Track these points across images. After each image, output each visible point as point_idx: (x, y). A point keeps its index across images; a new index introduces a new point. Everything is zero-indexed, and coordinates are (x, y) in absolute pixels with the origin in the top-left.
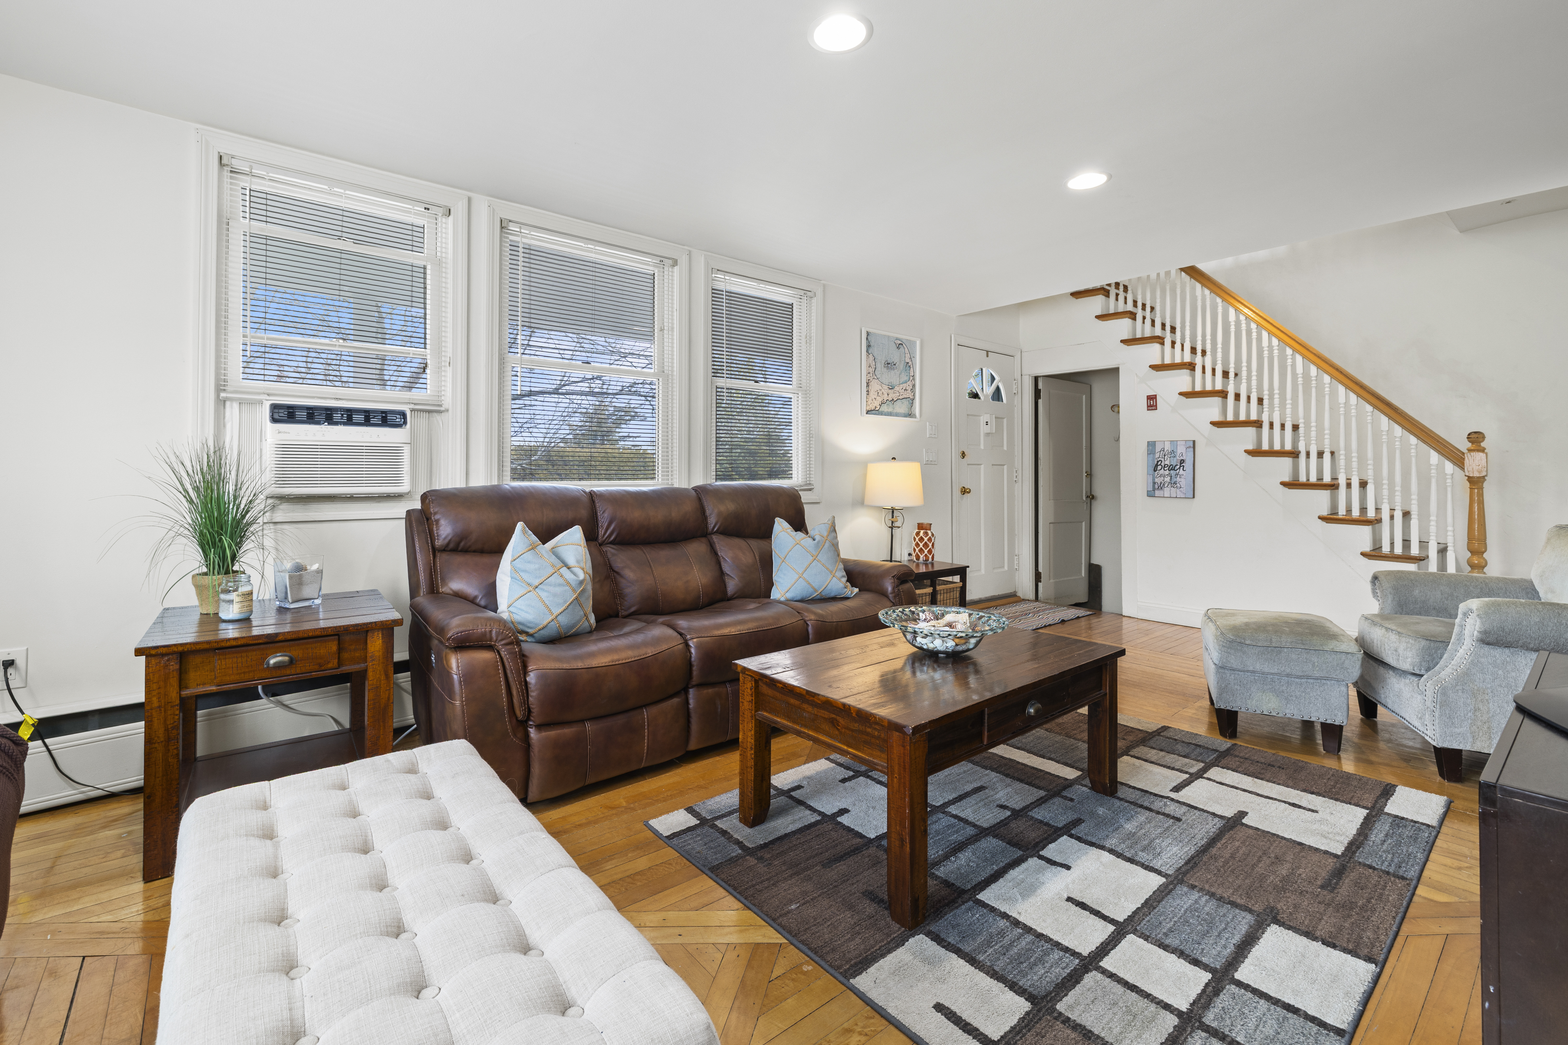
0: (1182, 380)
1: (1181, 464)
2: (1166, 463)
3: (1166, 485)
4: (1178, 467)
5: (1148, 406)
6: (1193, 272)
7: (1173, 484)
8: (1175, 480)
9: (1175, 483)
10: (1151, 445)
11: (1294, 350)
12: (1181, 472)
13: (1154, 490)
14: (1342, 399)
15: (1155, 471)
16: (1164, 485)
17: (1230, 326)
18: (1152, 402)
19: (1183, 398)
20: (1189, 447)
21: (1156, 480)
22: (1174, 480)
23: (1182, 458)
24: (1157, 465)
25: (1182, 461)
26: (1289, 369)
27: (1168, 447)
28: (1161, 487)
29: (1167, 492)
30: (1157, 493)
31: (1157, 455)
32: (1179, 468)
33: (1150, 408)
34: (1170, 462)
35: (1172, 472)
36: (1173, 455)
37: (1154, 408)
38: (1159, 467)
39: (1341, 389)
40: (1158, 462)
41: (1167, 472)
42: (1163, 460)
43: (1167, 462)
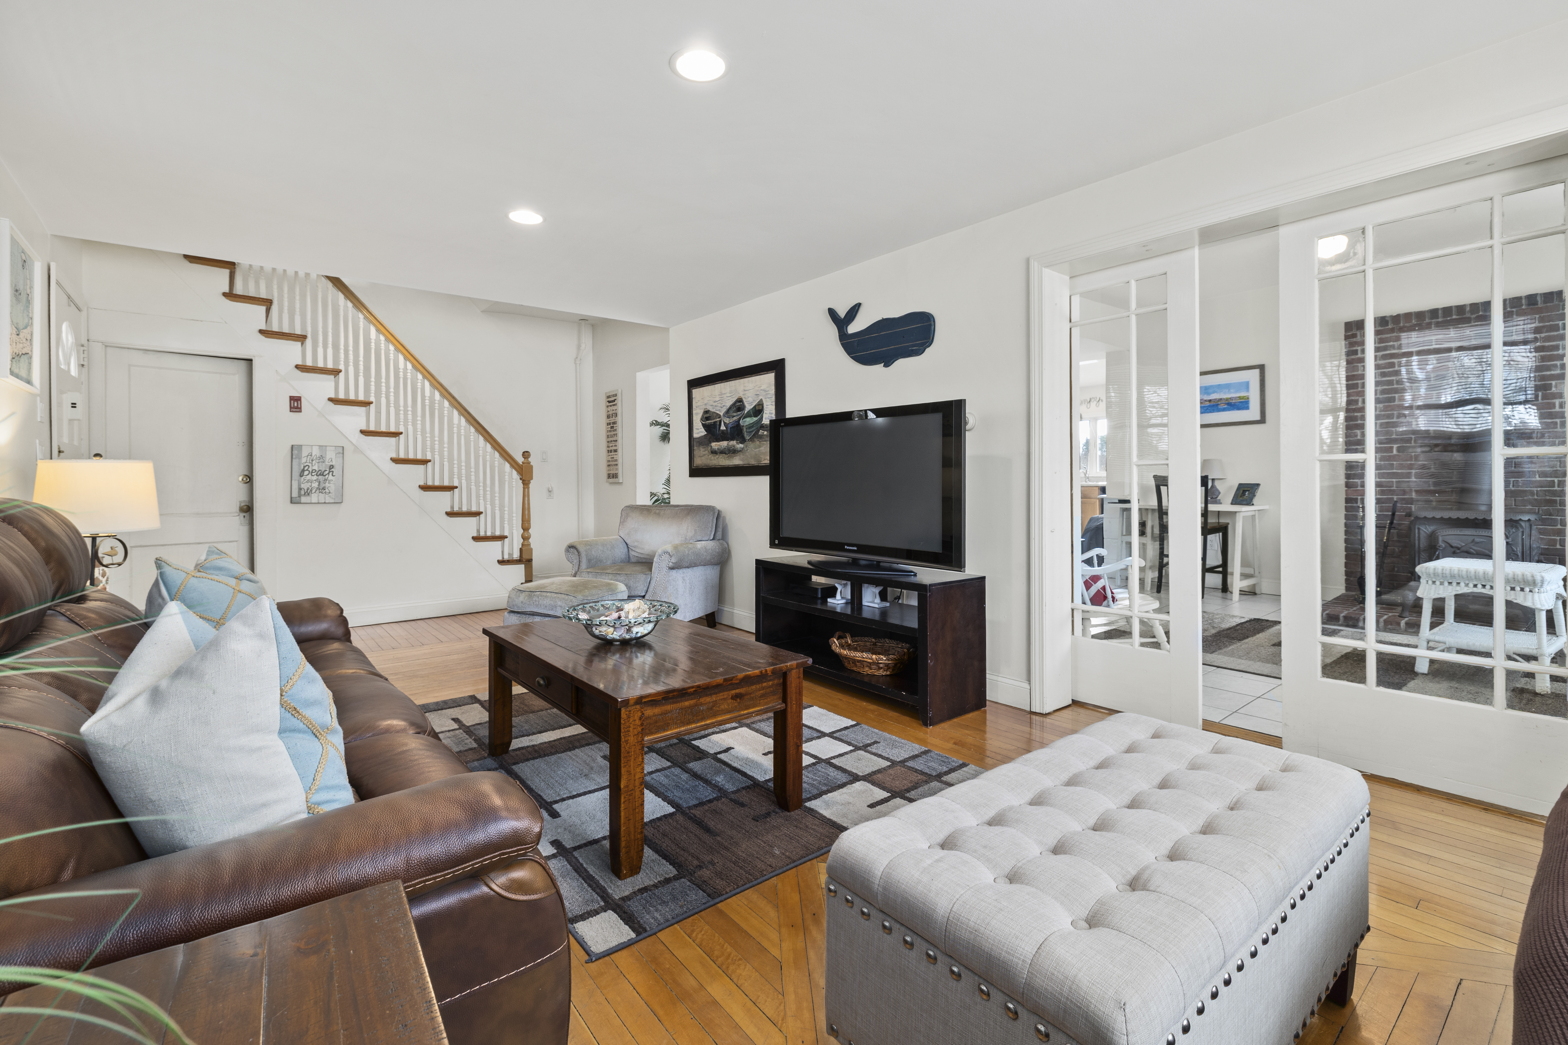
0: (325, 386)
1: (330, 469)
2: (314, 468)
3: (313, 491)
4: (327, 472)
5: (291, 408)
6: (337, 282)
7: (322, 490)
8: (324, 485)
9: (324, 489)
10: (295, 450)
11: (424, 377)
12: (330, 477)
13: (300, 496)
14: (456, 421)
15: (301, 476)
16: (311, 490)
17: (371, 342)
18: (295, 403)
19: (331, 403)
20: (339, 453)
21: (302, 486)
22: (322, 485)
23: (331, 463)
24: (303, 471)
25: (332, 467)
26: (419, 391)
27: (316, 452)
28: (308, 493)
29: (314, 498)
30: (303, 499)
31: (304, 460)
32: (329, 474)
33: (294, 410)
34: (319, 467)
35: (320, 477)
36: (322, 460)
37: (298, 410)
38: (306, 473)
39: (456, 413)
40: (304, 467)
41: (315, 478)
42: (310, 465)
43: (316, 467)
